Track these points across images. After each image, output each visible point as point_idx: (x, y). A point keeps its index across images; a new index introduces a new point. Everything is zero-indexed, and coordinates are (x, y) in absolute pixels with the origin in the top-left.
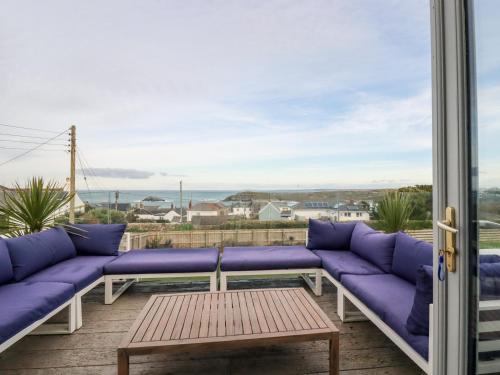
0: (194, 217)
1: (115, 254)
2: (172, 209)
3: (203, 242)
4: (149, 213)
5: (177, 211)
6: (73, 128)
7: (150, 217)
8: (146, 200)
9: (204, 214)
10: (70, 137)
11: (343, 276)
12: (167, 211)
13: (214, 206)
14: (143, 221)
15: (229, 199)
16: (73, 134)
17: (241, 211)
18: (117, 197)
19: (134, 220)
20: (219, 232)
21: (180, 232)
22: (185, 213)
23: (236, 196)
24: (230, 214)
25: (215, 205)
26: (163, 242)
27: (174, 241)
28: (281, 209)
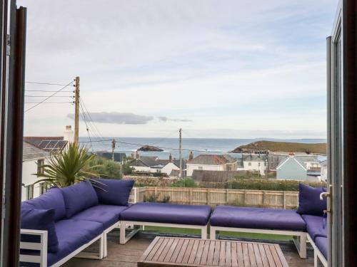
0: (195, 171)
1: (126, 205)
2: (170, 161)
3: (205, 201)
4: (145, 165)
5: (176, 163)
6: (77, 79)
7: (146, 169)
8: (142, 149)
9: (206, 168)
10: (75, 88)
11: (317, 238)
12: (164, 163)
13: (220, 159)
14: (139, 173)
15: (239, 150)
16: (77, 86)
17: (255, 166)
18: (114, 146)
19: (129, 172)
20: (223, 191)
21: (180, 189)
22: (184, 166)
23: (248, 147)
24: (239, 169)
25: (221, 157)
26: (160, 199)
27: (173, 199)
28: (309, 165)
